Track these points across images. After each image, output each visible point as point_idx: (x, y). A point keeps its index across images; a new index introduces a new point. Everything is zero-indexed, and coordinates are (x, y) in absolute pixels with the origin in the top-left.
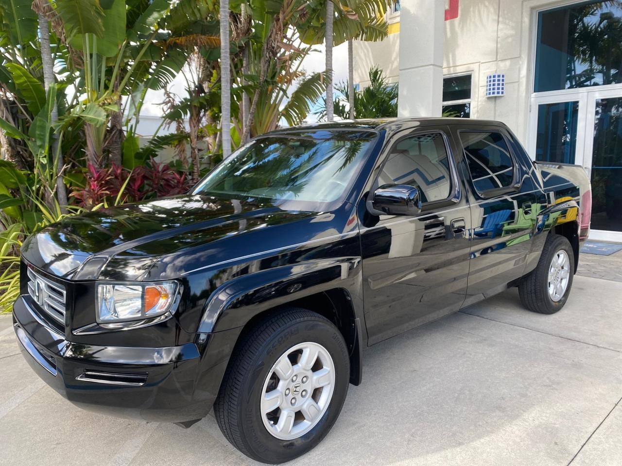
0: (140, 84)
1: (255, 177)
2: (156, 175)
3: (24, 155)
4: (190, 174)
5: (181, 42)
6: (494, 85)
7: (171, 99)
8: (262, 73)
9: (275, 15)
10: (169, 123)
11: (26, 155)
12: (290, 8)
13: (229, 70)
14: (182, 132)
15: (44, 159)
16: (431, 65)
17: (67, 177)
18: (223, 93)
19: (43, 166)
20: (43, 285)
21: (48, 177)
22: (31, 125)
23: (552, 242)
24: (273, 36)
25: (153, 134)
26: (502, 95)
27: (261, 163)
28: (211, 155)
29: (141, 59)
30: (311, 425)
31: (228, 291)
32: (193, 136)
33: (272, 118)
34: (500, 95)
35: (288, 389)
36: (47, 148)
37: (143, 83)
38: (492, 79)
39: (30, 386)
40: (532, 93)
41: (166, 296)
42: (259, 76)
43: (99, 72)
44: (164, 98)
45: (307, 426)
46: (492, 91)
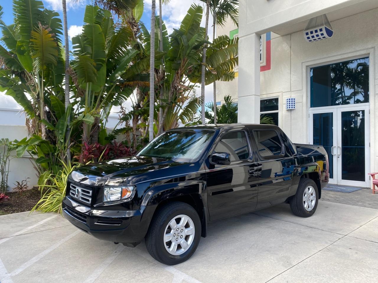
0: (109, 103)
1: (164, 149)
2: (116, 148)
3: (52, 138)
4: (131, 148)
5: (131, 84)
6: (290, 103)
7: (124, 110)
8: (170, 98)
9: (177, 71)
10: (122, 122)
11: (53, 137)
12: (184, 68)
13: (154, 98)
14: (128, 127)
15: (62, 140)
16: (253, 95)
17: (72, 149)
18: (150, 109)
19: (61, 143)
20: (80, 190)
21: (63, 148)
22: (57, 124)
23: (305, 181)
24: (175, 81)
25: (114, 128)
26: (294, 109)
27: (168, 142)
28: (142, 138)
29: (111, 92)
30: (184, 251)
31: (152, 191)
32: (134, 129)
33: (174, 120)
34: (293, 108)
35: (175, 234)
36: (64, 135)
37: (111, 103)
38: (289, 100)
39: (62, 240)
40: (309, 108)
41: (130, 192)
42: (168, 100)
43: (91, 98)
44: (120, 110)
45: (182, 251)
46: (289, 107)
